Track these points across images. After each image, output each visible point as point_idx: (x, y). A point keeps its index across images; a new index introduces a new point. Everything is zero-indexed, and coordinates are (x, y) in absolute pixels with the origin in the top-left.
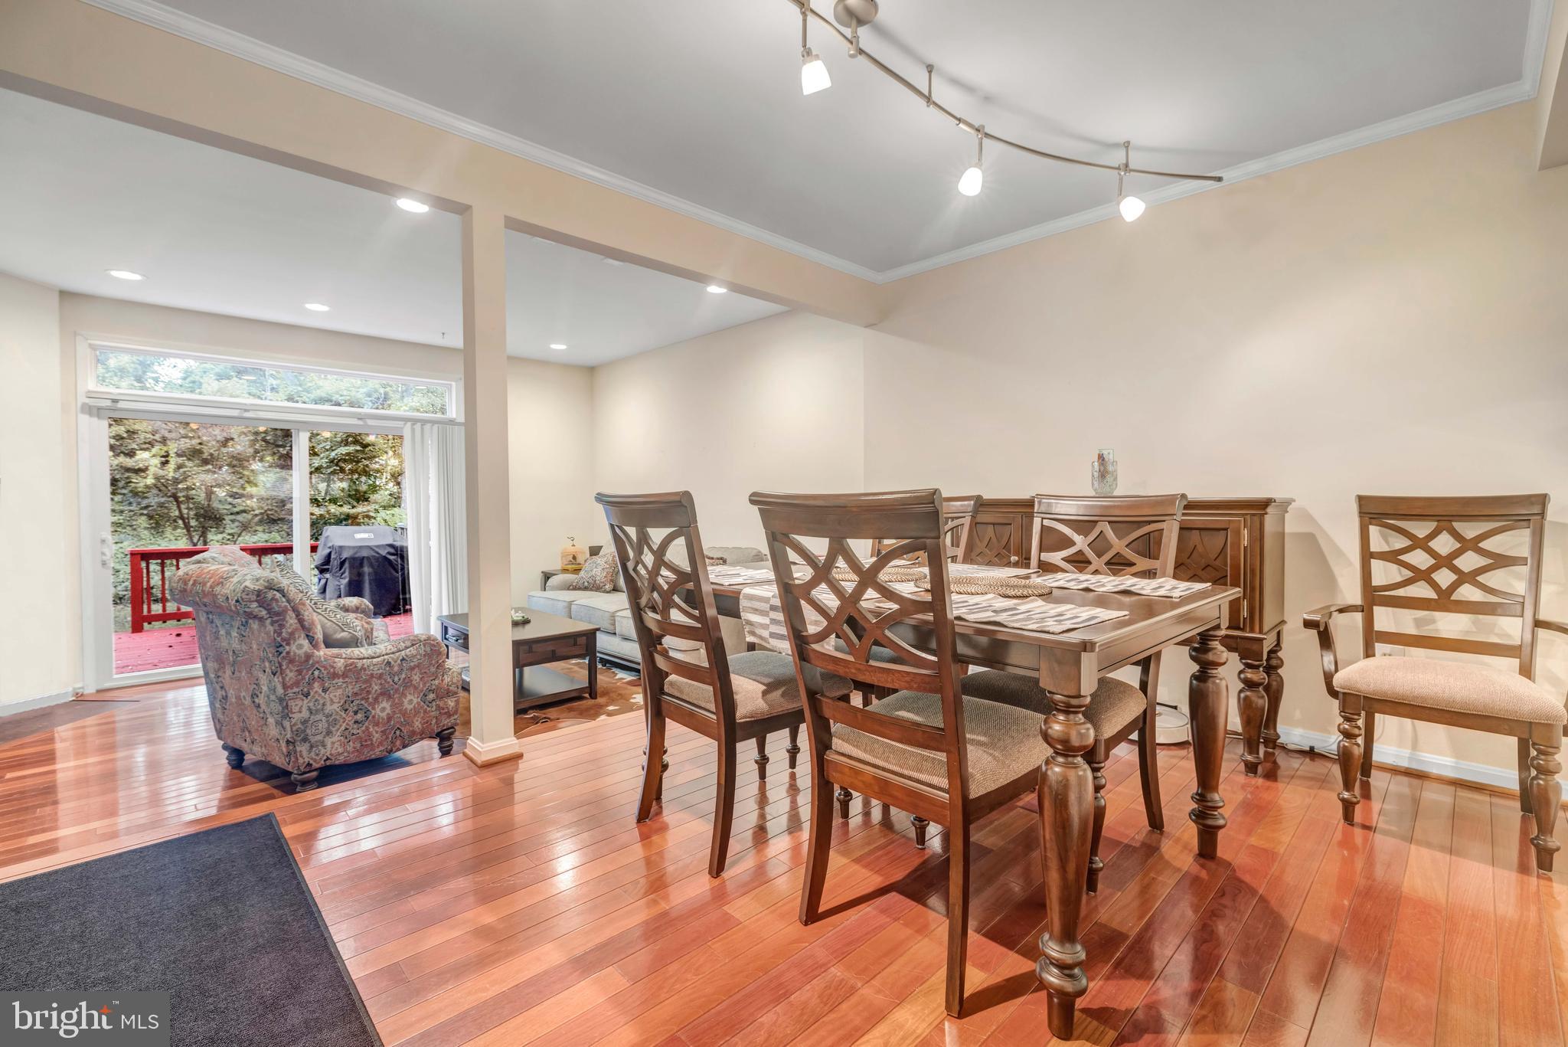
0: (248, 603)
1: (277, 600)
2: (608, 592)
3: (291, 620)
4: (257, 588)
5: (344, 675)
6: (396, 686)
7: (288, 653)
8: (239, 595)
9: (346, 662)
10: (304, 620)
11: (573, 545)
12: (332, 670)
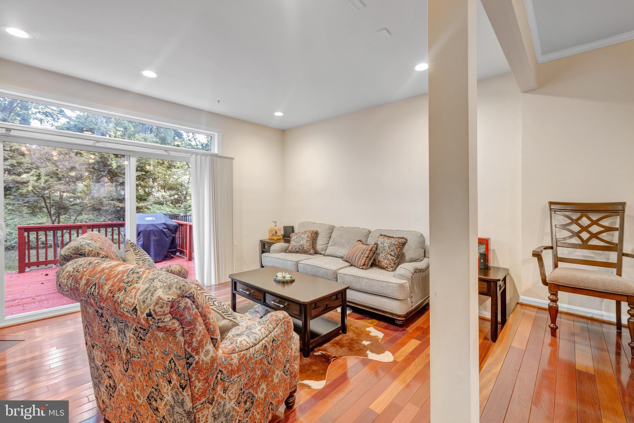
0: (162, 317)
1: (189, 309)
2: (312, 255)
3: (200, 327)
4: (171, 297)
5: (239, 370)
6: (270, 366)
7: (197, 363)
8: (152, 308)
9: (239, 355)
10: (210, 324)
11: (276, 226)
12: (230, 368)
